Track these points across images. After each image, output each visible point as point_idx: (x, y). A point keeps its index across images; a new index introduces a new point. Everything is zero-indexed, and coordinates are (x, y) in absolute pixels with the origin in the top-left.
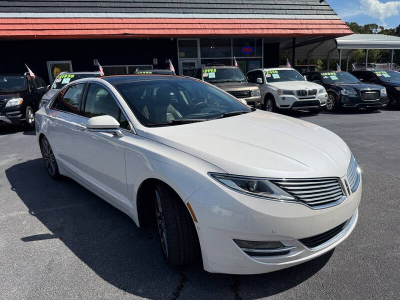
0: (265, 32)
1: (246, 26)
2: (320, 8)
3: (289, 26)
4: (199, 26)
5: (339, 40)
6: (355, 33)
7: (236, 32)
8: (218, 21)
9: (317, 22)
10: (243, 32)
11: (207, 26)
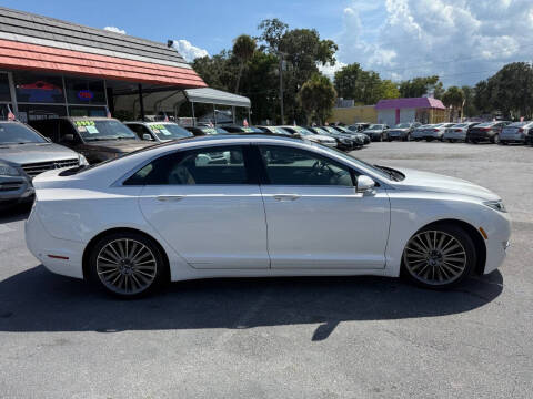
0: (123, 75)
1: (97, 64)
2: (166, 52)
3: (147, 71)
4: (29, 55)
5: (190, 92)
6: (210, 86)
7: (88, 71)
8: (58, 52)
9: (173, 69)
10: (97, 72)
11: (43, 57)
